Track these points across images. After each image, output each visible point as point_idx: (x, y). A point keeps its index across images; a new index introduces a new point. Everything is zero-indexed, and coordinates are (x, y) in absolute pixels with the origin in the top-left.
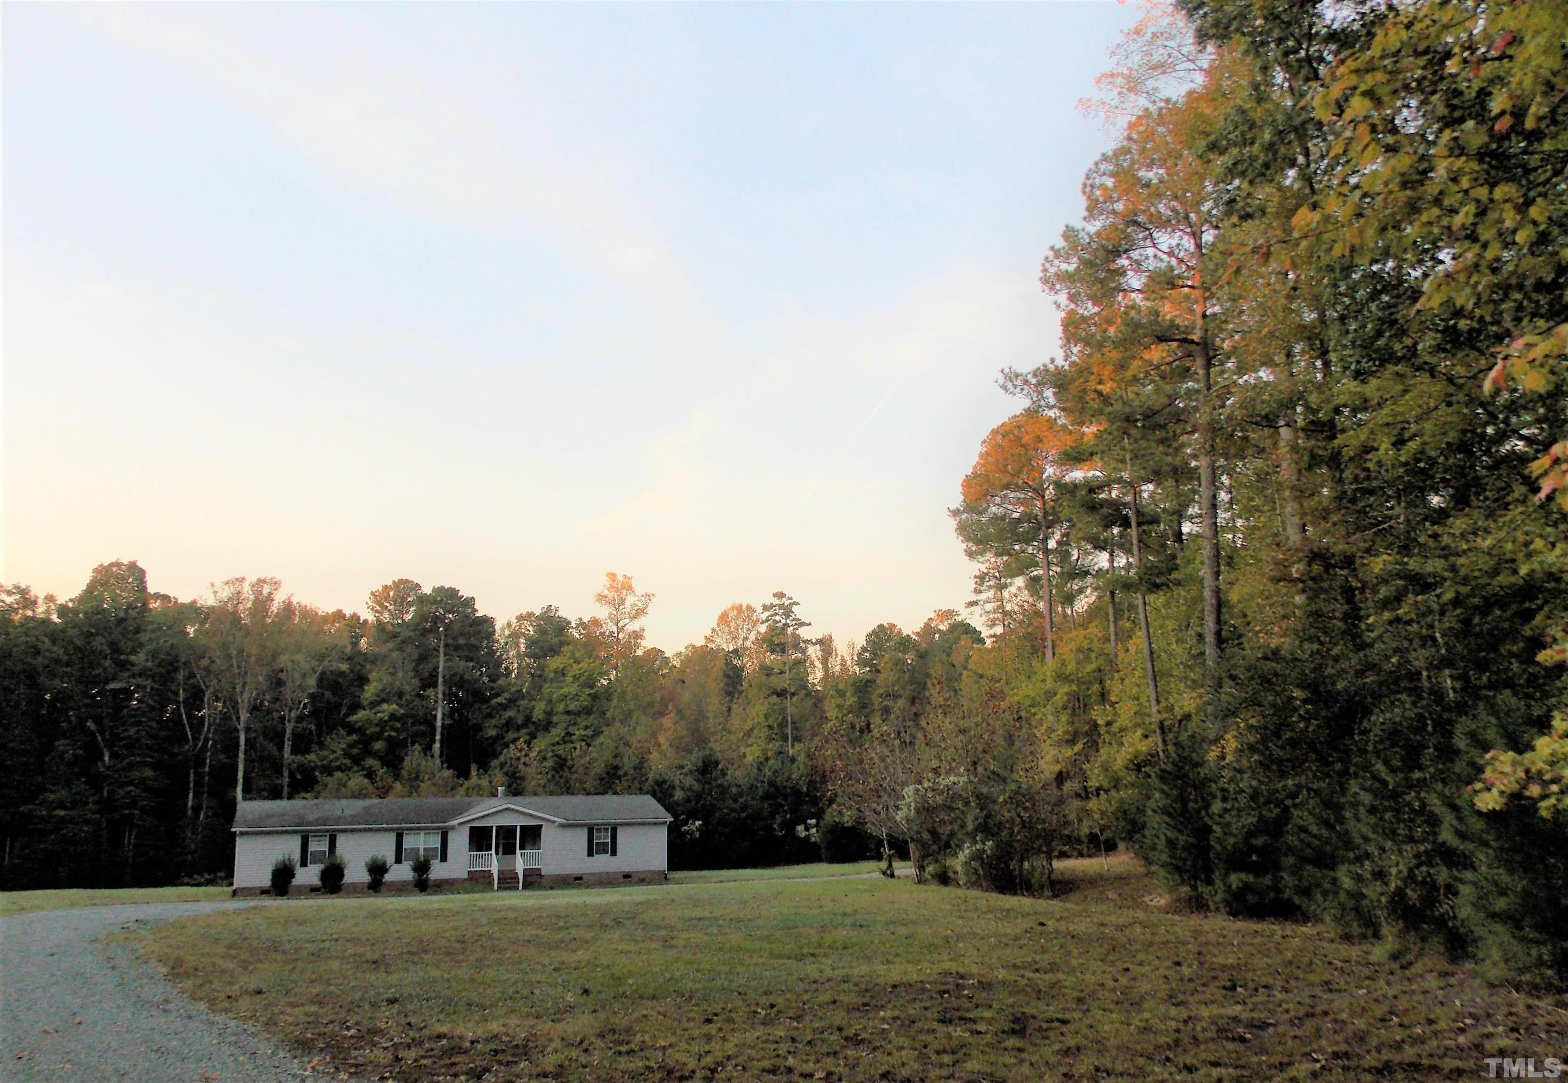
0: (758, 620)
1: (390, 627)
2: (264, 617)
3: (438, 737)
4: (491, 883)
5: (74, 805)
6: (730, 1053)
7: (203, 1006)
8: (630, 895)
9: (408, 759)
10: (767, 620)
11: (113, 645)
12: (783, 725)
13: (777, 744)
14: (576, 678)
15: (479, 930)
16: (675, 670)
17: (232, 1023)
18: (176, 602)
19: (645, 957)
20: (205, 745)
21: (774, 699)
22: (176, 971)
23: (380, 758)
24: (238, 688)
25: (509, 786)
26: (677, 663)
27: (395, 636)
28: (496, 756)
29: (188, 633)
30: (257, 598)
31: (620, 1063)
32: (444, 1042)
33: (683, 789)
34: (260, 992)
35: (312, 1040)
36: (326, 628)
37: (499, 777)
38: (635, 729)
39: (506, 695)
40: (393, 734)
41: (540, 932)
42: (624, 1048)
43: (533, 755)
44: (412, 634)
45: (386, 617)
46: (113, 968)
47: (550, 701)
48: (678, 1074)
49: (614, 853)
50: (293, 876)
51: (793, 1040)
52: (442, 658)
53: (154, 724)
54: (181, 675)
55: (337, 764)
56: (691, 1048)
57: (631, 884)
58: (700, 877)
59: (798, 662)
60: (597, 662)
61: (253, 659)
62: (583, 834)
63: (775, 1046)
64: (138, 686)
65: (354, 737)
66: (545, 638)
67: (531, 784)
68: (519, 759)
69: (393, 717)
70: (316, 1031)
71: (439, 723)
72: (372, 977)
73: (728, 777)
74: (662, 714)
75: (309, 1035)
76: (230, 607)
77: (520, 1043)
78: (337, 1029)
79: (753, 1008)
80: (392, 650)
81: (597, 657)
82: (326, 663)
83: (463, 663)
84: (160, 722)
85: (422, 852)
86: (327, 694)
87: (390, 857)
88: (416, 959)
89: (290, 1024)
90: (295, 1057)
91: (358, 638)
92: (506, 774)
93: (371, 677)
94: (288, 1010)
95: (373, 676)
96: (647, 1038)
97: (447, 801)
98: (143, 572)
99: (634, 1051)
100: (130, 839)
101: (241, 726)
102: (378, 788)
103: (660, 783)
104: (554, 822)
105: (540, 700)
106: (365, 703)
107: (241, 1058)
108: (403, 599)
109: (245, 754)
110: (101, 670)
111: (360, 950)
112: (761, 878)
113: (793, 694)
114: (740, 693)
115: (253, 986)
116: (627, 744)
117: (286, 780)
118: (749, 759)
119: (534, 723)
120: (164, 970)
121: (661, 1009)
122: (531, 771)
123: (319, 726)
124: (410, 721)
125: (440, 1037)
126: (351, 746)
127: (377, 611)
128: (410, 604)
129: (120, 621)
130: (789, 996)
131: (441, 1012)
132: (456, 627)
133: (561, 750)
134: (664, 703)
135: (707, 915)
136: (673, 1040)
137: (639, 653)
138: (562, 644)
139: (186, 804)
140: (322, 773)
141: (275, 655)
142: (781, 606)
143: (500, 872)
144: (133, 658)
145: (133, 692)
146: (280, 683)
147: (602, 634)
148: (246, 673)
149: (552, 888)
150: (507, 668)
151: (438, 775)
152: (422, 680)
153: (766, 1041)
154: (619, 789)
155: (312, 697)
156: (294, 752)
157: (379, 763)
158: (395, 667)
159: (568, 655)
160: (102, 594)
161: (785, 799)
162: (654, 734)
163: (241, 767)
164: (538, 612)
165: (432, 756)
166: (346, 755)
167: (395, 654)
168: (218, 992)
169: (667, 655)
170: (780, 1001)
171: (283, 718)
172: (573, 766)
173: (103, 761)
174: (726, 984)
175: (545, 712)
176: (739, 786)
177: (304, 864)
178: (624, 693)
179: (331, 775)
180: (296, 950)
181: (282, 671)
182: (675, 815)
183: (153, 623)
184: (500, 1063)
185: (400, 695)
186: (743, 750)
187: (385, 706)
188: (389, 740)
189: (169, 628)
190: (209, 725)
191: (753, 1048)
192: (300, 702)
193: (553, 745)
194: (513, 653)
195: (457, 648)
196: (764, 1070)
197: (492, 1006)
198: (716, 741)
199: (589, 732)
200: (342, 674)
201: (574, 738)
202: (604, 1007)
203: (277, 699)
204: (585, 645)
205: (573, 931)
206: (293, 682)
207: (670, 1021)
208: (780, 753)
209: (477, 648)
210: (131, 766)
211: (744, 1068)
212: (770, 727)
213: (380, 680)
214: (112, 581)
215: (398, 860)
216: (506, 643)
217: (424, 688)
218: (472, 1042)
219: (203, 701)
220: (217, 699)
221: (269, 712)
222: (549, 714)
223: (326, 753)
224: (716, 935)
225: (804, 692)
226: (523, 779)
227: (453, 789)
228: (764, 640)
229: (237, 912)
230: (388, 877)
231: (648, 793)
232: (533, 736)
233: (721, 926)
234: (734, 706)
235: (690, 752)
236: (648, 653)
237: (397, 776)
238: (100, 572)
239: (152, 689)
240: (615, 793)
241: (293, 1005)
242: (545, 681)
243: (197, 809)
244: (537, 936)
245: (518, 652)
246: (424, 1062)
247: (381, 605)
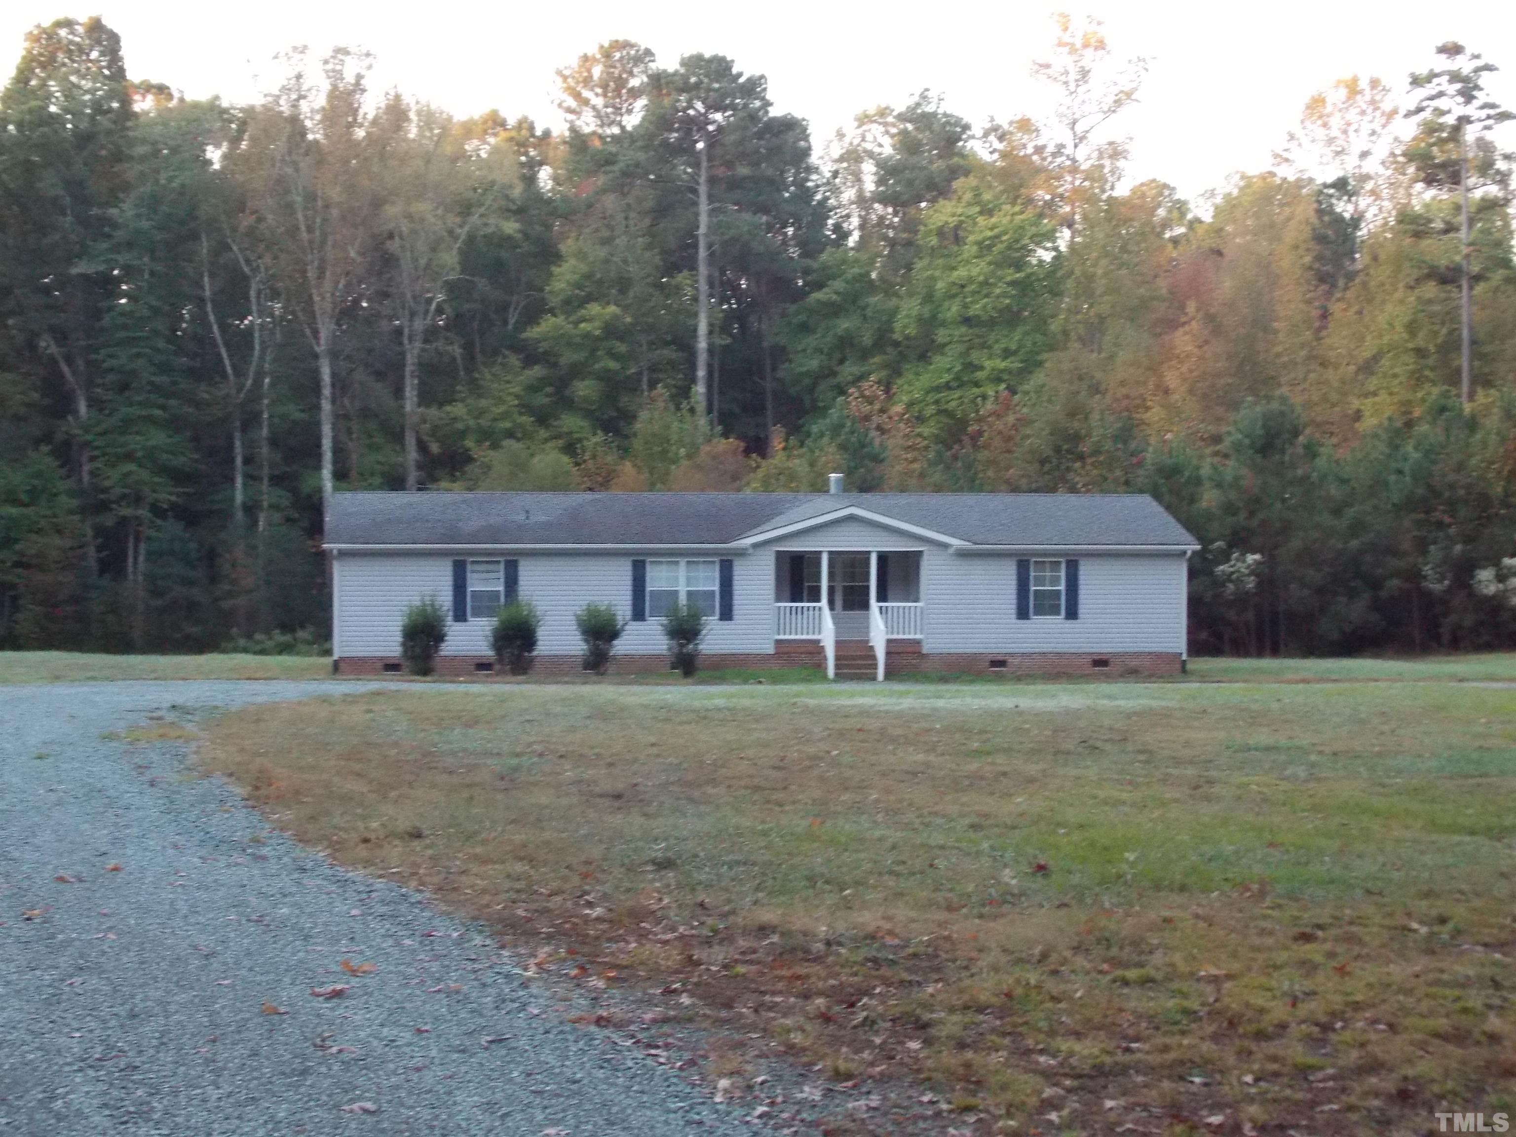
0: (1395, 112)
1: (597, 143)
2: (350, 125)
3: (701, 373)
4: (819, 666)
5: (34, 495)
6: (1359, 998)
7: (321, 853)
8: (1110, 697)
9: (644, 415)
10: (1419, 110)
11: (75, 186)
12: (1450, 346)
13: (1436, 391)
14: (984, 248)
15: (812, 750)
16: (1200, 230)
17: (379, 884)
18: (182, 100)
19: (1156, 814)
20: (258, 383)
21: (1431, 289)
22: (263, 792)
23: (588, 414)
24: (311, 274)
25: (849, 472)
26: (1203, 211)
27: (609, 160)
28: (820, 411)
29: (209, 162)
30: (335, 87)
31: (1128, 997)
32: (775, 938)
33: (1219, 485)
34: (417, 835)
35: (529, 920)
36: (469, 147)
37: (829, 452)
38: (1111, 357)
39: (838, 285)
40: (612, 365)
41: (932, 758)
42: (1132, 974)
43: (899, 408)
44: (641, 156)
45: (588, 124)
46: (152, 784)
47: (929, 298)
48: (1252, 1028)
49: (1072, 614)
50: (440, 638)
51: (1496, 985)
52: (704, 207)
53: (161, 344)
54: (204, 247)
55: (507, 425)
56: (1274, 983)
57: (1108, 678)
58: (1254, 670)
59: (1490, 206)
60: (1030, 213)
61: (335, 212)
62: (1008, 574)
63: (1457, 992)
64: (126, 269)
65: (537, 371)
66: (914, 159)
67: (894, 471)
68: (867, 418)
69: (611, 331)
70: (535, 906)
71: (702, 345)
72: (617, 820)
73: (1321, 462)
74: (1172, 324)
75: (521, 912)
76: (285, 108)
77: (922, 949)
78: (569, 904)
79: (1401, 920)
80: (604, 191)
81: (1030, 201)
82: (475, 219)
83: (747, 216)
84: (172, 339)
85: (683, 599)
86: (482, 283)
87: (623, 608)
88: (696, 794)
89: (484, 891)
90: (503, 947)
91: (533, 165)
92: (843, 447)
93: (563, 248)
94: (475, 868)
95: (567, 247)
96: (1177, 958)
97: (724, 498)
98: (114, 38)
99: (1152, 980)
100: (135, 562)
101: (322, 347)
102: (587, 474)
103: (1170, 472)
104: (945, 546)
105: (911, 295)
106: (554, 301)
107: (408, 942)
108: (621, 83)
109: (333, 402)
110: (57, 237)
111: (589, 774)
112: (1399, 678)
113: (1477, 278)
114: (1351, 277)
115: (404, 824)
116: (1096, 389)
117: (412, 455)
118: (1369, 423)
119: (896, 344)
120: (241, 791)
121: (1200, 911)
122: (893, 444)
123: (468, 347)
124: (643, 339)
125: (763, 930)
126: (532, 389)
127: (570, 110)
128: (635, 94)
129: (84, 139)
130: (1477, 903)
131: (757, 889)
132: (730, 139)
133: (953, 401)
134: (1177, 300)
135: (1283, 742)
136: (1236, 966)
137: (1122, 190)
138: (954, 173)
139: (232, 499)
140: (479, 442)
141: (378, 203)
142: (1455, 77)
143: (839, 644)
144: (113, 212)
145: (119, 280)
146: (388, 261)
147: (1039, 150)
148: (323, 243)
149: (943, 680)
150: (837, 228)
151: (706, 448)
152: (664, 252)
153: (1437, 983)
154: (1080, 481)
155: (451, 288)
156: (426, 397)
157: (585, 424)
158: (611, 228)
159: (968, 196)
160: (43, 85)
161: (1453, 514)
162: (1153, 368)
163: (327, 431)
164: (900, 107)
165: (692, 410)
166: (526, 408)
167: (610, 201)
168: (345, 830)
169: (1179, 195)
170: (1460, 912)
171: (399, 331)
172: (980, 433)
173: (75, 412)
174: (1337, 871)
175: (920, 319)
176: (1343, 481)
177: (460, 616)
178: (1091, 278)
179: (495, 446)
180: (471, 768)
181: (391, 236)
182: (1201, 539)
183: (144, 141)
184: (887, 982)
185: (624, 284)
186: (1356, 403)
187: (594, 309)
188: (605, 377)
189: (174, 151)
190: (262, 343)
191: (1409, 992)
192: (429, 301)
193: (937, 389)
194: (849, 194)
195: (734, 184)
196: (1437, 1035)
197: (857, 883)
198: (1293, 384)
199: (1014, 364)
200: (505, 241)
201: (980, 375)
202: (1081, 900)
203: (386, 295)
204: (1003, 174)
205: (1001, 759)
206: (415, 260)
207: (1222, 933)
208: (1443, 409)
209: (778, 185)
210: (126, 425)
211: (1391, 1027)
212: (1420, 353)
213: (581, 255)
214: (61, 56)
215: (639, 614)
216: (835, 174)
217: (672, 269)
218: (828, 943)
219: (247, 298)
220: (275, 295)
221: (371, 319)
222: (929, 323)
223: (483, 403)
224: (1306, 781)
225: (1501, 273)
226: (877, 459)
227: (735, 478)
228: (1411, 156)
229: (349, 699)
230: (621, 647)
231: (1141, 491)
232: (896, 371)
233: (1313, 765)
234: (1336, 308)
235: (1235, 406)
236: (1138, 192)
237: (625, 452)
238: (37, 40)
239: (152, 274)
240: (1073, 490)
241: (484, 861)
242: (919, 254)
243: (251, 509)
244: (928, 765)
245: (860, 192)
246: (741, 969)
247: (577, 96)
